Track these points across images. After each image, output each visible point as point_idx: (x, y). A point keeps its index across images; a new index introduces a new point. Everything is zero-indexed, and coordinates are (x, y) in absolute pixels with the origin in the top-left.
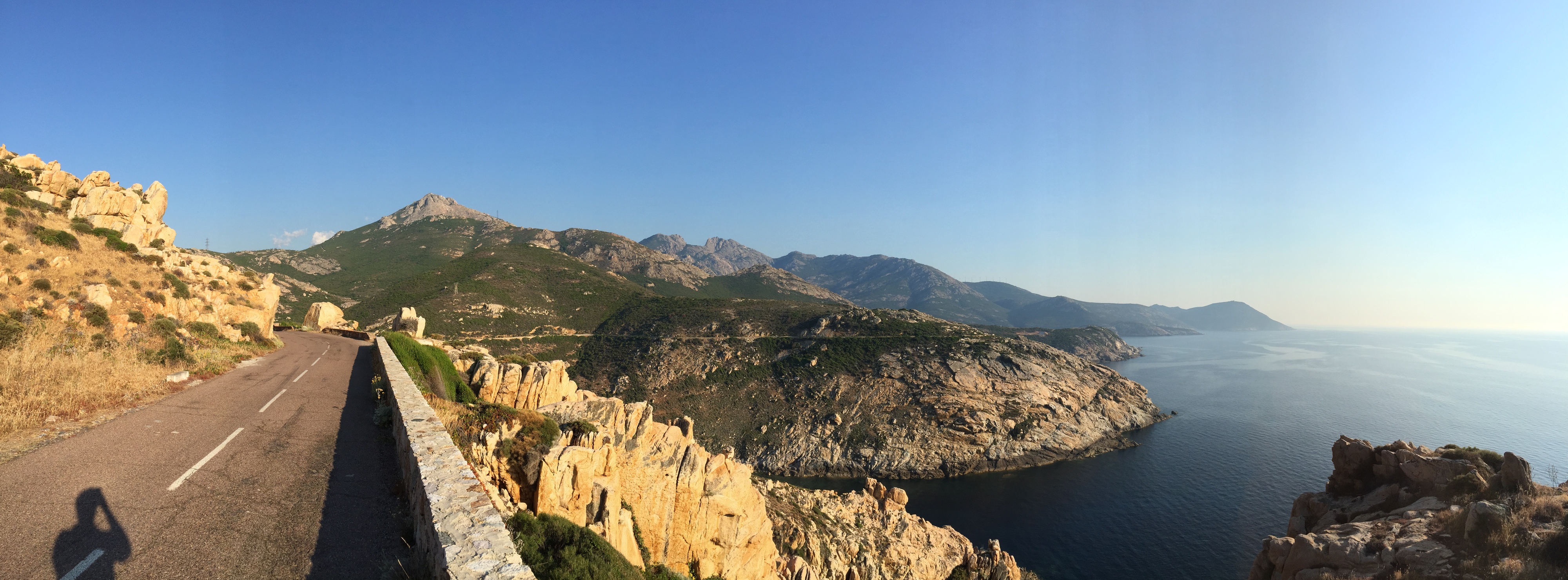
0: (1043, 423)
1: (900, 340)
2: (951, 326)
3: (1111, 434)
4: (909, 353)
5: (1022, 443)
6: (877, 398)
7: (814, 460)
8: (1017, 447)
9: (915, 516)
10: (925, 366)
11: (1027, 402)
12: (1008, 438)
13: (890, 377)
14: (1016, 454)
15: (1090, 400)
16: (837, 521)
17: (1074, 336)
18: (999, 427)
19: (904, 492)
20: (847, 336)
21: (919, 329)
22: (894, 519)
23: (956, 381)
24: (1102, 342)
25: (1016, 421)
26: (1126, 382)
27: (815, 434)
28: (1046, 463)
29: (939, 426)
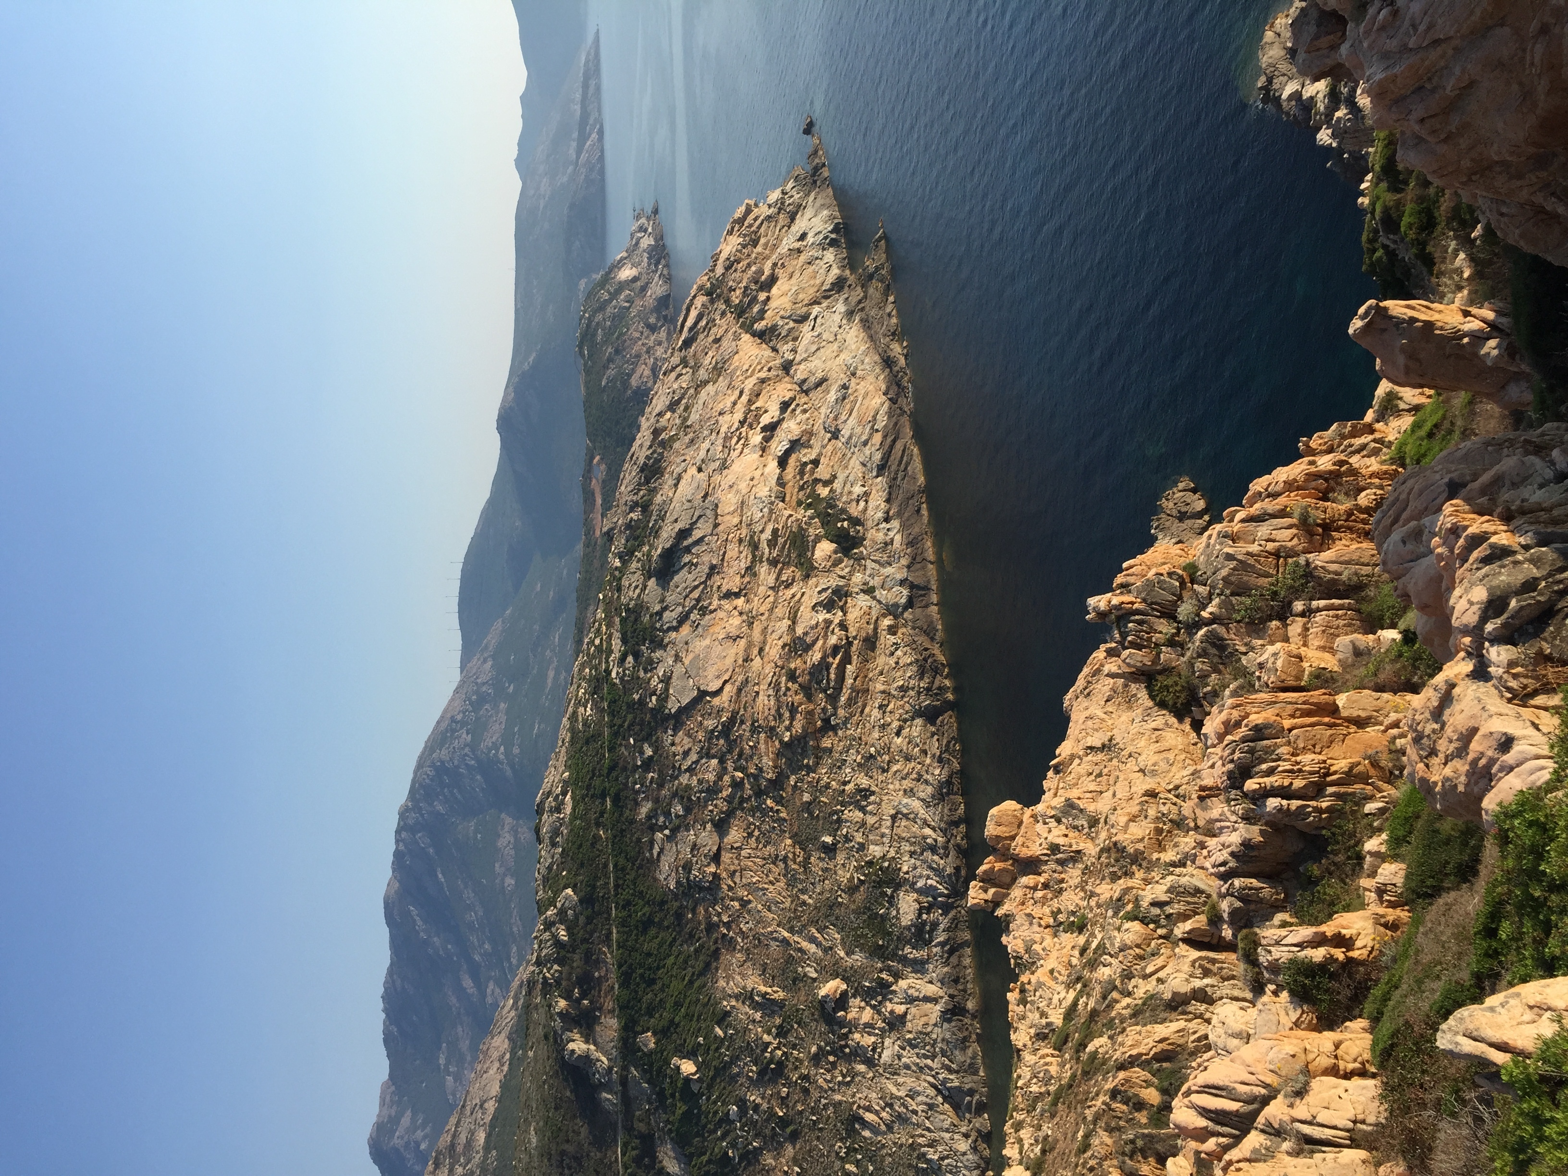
0: (822, 472)
1: (619, 836)
2: (578, 703)
3: (854, 300)
4: (651, 810)
5: (869, 524)
6: (771, 888)
7: (942, 1050)
8: (880, 537)
9: (1046, 784)
10: (684, 767)
11: (771, 511)
12: (859, 559)
13: (716, 858)
14: (898, 538)
15: (768, 353)
16: (1079, 979)
17: (604, 390)
18: (833, 581)
19: (994, 811)
20: (613, 979)
21: (588, 787)
22: (1057, 834)
23: (721, 689)
24: (621, 316)
25: (818, 539)
26: (724, 256)
27: (874, 1050)
28: (917, 465)
29: (834, 729)
